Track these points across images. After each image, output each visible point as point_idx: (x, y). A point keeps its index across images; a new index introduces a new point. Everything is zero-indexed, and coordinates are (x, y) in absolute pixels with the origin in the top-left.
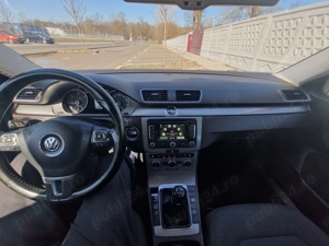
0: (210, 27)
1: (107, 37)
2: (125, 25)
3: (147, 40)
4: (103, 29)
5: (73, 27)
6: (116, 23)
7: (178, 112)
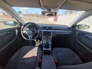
0: (60, 15)
1: (33, 17)
2: (38, 15)
3: (43, 18)
4: (32, 15)
5: (25, 15)
6: (36, 14)
7: (48, 31)
